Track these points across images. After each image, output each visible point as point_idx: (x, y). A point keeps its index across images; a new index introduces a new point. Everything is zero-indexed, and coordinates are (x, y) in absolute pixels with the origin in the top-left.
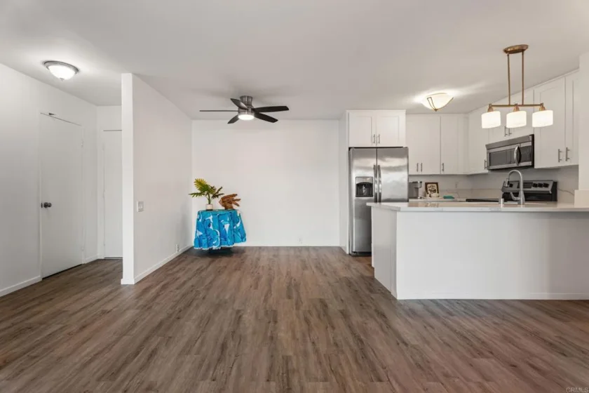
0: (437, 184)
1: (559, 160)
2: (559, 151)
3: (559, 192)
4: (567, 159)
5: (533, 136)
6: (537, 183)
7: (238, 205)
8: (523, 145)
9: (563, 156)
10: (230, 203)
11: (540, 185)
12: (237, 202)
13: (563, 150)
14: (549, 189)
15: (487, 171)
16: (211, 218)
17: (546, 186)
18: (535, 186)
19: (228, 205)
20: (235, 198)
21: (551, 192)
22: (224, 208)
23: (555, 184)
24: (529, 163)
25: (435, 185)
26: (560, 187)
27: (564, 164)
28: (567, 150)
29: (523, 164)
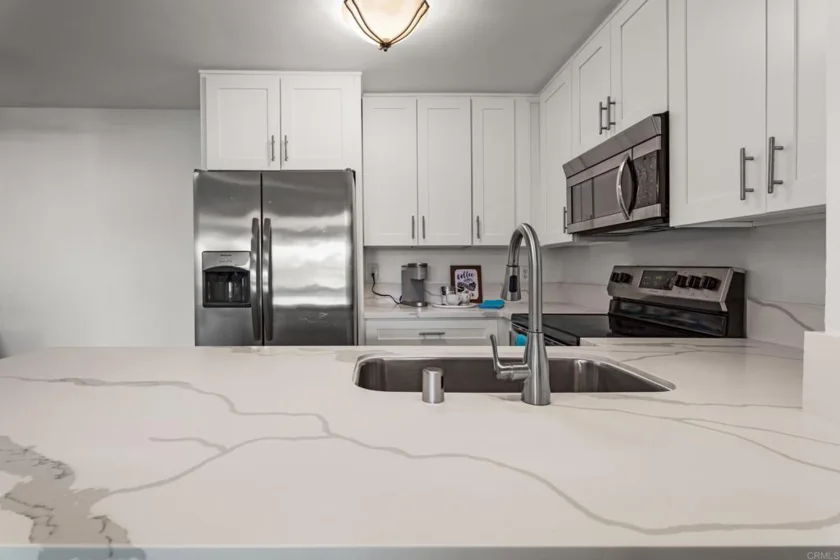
0: (478, 268)
1: (745, 192)
2: (745, 158)
3: (750, 306)
4: (773, 184)
5: (665, 117)
6: (687, 273)
8: (639, 152)
9: (757, 175)
11: (695, 283)
13: (758, 149)
14: (719, 297)
15: (568, 238)
17: (712, 284)
18: (681, 282)
21: (724, 308)
23: (740, 280)
24: (656, 210)
25: (474, 272)
26: (753, 289)
27: (762, 204)
28: (773, 147)
29: (639, 214)
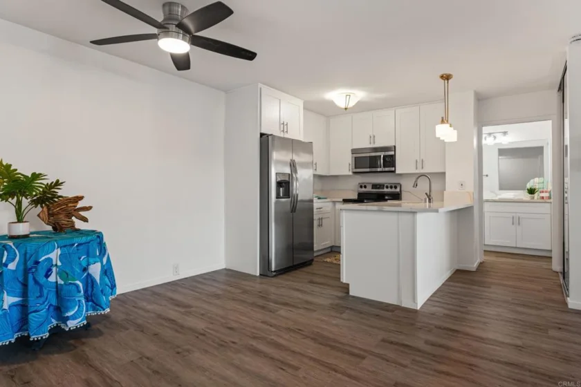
1: (417, 168)
2: (417, 162)
4: (423, 167)
5: (395, 147)
6: (389, 185)
7: (85, 220)
8: (387, 154)
9: (419, 165)
10: (69, 215)
11: (392, 187)
12: (82, 213)
13: (419, 160)
14: (398, 190)
16: (55, 255)
17: (396, 187)
18: (387, 187)
19: (63, 220)
20: (80, 204)
22: (49, 228)
24: (392, 169)
27: (421, 171)
28: (422, 161)
